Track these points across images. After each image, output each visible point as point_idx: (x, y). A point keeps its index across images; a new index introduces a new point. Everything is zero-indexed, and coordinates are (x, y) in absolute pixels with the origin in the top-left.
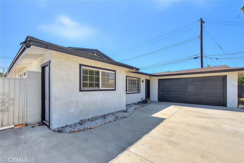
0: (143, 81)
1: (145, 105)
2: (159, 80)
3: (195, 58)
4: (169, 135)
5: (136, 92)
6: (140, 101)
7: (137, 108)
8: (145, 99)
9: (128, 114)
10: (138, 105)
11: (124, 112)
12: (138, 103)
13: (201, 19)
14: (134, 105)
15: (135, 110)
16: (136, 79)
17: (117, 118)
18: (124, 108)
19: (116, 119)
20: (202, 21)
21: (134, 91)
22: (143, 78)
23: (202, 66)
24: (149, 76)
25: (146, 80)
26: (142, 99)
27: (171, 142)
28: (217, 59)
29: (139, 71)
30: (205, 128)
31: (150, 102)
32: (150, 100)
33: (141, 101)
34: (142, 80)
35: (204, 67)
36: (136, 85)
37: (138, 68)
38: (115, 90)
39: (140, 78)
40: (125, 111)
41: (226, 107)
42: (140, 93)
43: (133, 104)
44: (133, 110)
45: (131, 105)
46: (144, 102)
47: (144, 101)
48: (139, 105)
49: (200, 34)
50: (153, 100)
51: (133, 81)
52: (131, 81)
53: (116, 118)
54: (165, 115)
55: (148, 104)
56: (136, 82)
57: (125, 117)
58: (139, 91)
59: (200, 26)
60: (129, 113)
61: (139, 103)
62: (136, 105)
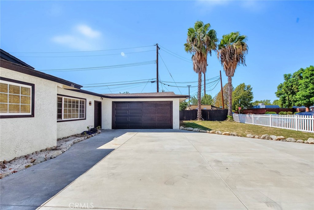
0: (90, 104)
1: (92, 136)
2: (113, 103)
3: (152, 82)
4: (113, 167)
5: (79, 118)
6: (85, 132)
7: (79, 140)
8: (93, 127)
9: (60, 152)
10: (80, 137)
11: (53, 150)
12: (81, 134)
13: (157, 44)
14: (74, 137)
15: (74, 144)
16: (79, 99)
17: (34, 162)
18: (55, 144)
19: (32, 164)
20: (158, 47)
21: (74, 118)
22: (91, 99)
23: (158, 91)
24: (100, 97)
25: (95, 102)
26: (88, 128)
27: (113, 174)
28: (169, 86)
29: (81, 88)
30: (151, 151)
31: (100, 131)
32: (101, 128)
33: (88, 130)
34: (90, 102)
35: (159, 92)
36: (79, 109)
37: (80, 85)
38: (34, 116)
39: (86, 99)
40: (54, 148)
41: (172, 129)
42: (85, 119)
43: (72, 136)
44: (70, 146)
45: (69, 138)
46: (92, 132)
47: (92, 130)
48: (82, 137)
49: (156, 59)
50: (106, 128)
51: (74, 102)
52: (70, 102)
53: (32, 162)
54: (116, 145)
55: (96, 134)
56: (79, 104)
57: (51, 158)
58: (83, 117)
59: (156, 51)
60: (61, 150)
61: (83, 134)
62: (77, 137)
